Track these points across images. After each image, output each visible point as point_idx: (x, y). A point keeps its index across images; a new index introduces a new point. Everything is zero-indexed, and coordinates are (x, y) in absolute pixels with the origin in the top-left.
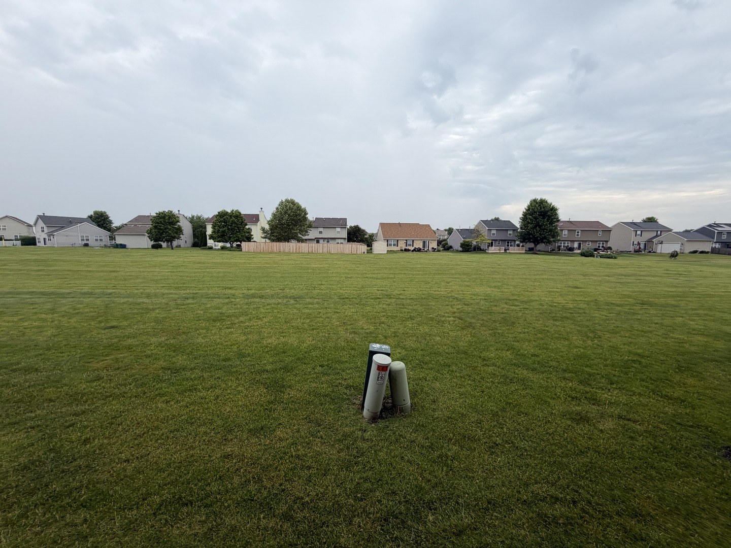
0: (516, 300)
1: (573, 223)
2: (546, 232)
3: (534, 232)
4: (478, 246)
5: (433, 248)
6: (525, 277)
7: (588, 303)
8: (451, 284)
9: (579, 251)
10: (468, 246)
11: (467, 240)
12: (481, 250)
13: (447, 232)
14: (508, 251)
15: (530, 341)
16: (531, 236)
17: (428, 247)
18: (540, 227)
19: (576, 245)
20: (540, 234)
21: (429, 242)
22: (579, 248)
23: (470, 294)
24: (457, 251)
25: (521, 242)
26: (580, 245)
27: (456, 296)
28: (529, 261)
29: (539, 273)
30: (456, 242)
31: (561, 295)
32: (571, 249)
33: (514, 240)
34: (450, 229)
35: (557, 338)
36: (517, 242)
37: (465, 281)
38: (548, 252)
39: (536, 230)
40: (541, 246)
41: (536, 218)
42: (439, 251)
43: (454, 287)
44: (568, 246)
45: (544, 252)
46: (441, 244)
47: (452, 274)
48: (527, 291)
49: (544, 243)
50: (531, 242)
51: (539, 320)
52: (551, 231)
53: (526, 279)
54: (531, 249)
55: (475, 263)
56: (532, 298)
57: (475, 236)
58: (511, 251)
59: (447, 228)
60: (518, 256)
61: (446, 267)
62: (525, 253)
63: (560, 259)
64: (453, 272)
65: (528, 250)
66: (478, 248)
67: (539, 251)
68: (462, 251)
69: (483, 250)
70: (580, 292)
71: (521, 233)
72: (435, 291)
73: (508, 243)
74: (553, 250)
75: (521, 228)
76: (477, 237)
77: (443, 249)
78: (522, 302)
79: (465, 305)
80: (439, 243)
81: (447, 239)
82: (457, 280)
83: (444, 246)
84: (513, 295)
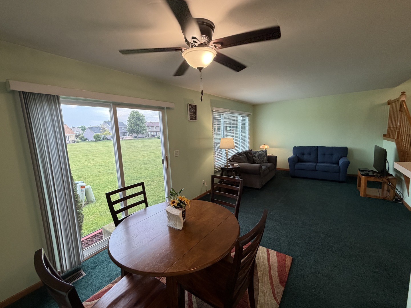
0: (130, 161)
1: (153, 123)
2: (142, 128)
3: (135, 128)
4: (106, 137)
5: (73, 141)
6: (133, 151)
7: (156, 157)
8: (95, 159)
9: (157, 137)
10: (99, 137)
11: (98, 134)
12: (107, 139)
13: (81, 129)
14: (123, 139)
15: (136, 173)
16: (134, 130)
17: (69, 140)
18: (138, 125)
19: (155, 134)
20: (139, 129)
21: (68, 136)
22: (157, 135)
23: (107, 162)
24: (92, 141)
25: (130, 133)
26: (157, 133)
27: (101, 164)
28: (135, 143)
29: (140, 148)
30: (89, 135)
31: (147, 156)
32: (153, 136)
33: (126, 133)
34: (82, 126)
35: (145, 170)
36: (128, 134)
37: (103, 157)
38: (144, 138)
39: (136, 127)
40: (140, 135)
41: (135, 120)
42: (78, 142)
43: (98, 161)
44: (152, 134)
45: (142, 138)
46: (78, 137)
47: (94, 155)
48: (134, 157)
49: (141, 133)
50: (135, 133)
51: (139, 166)
52: (143, 127)
53: (133, 152)
54: (136, 137)
55: (106, 148)
56: (136, 159)
57: (102, 131)
58: (125, 139)
59: (81, 126)
60: (129, 141)
61: (88, 151)
62: (133, 139)
63: (149, 141)
64: (94, 153)
65: (134, 137)
66: (106, 139)
67: (139, 137)
68: (96, 141)
69: (109, 139)
70: (154, 154)
71: (129, 128)
72: (87, 164)
73: (123, 134)
74: (146, 137)
75: (129, 126)
76: (104, 131)
77: (81, 140)
78: (132, 161)
79: (107, 167)
80: (77, 136)
81: (83, 133)
82: (98, 157)
83: (81, 139)
84: (128, 159)
